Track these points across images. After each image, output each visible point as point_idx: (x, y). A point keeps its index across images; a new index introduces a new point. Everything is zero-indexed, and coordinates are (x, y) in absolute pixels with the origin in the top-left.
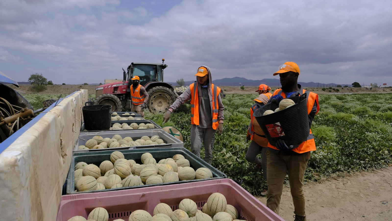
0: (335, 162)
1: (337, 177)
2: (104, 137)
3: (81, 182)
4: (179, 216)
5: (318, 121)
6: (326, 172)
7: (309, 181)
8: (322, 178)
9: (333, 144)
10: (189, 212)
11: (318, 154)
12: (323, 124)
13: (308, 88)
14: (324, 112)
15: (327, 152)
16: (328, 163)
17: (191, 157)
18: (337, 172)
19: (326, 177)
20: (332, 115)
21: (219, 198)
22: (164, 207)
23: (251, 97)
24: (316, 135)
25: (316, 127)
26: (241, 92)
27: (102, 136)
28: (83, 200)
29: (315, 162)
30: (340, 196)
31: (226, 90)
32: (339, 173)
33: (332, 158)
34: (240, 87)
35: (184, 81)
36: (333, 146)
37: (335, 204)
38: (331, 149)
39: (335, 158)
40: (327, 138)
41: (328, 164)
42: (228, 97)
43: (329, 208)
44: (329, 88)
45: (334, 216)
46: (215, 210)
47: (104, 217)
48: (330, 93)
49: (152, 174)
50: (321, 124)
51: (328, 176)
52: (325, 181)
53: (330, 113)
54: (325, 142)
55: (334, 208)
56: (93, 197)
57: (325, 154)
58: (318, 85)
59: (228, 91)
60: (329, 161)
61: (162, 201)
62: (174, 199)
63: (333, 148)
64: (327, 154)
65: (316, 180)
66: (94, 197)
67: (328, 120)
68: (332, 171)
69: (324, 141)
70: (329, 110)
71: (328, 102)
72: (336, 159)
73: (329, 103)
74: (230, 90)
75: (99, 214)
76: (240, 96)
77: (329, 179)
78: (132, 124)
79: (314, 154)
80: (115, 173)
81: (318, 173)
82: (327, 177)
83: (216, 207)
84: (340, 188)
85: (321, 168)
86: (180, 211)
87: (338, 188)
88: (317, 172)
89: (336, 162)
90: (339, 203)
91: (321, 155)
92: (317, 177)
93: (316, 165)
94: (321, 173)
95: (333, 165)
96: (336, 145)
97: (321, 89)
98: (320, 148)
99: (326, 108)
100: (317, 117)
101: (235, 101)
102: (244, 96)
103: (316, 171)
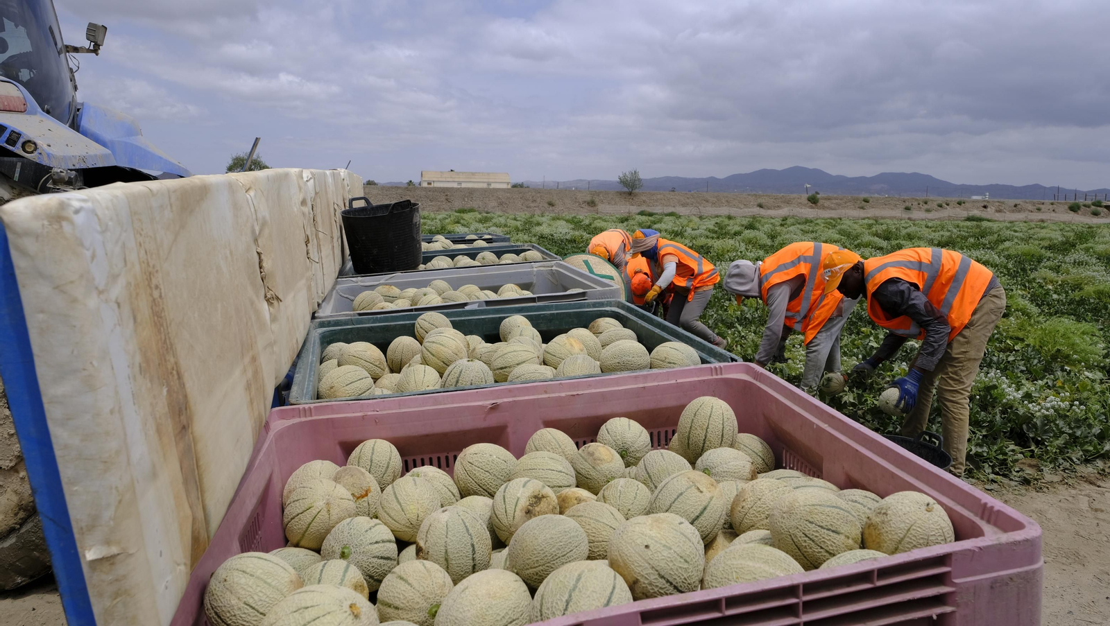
0: (1094, 430)
1: (1098, 476)
2: (402, 286)
3: (329, 380)
4: (595, 460)
5: (1048, 305)
6: (1063, 459)
7: (1005, 481)
8: (1048, 475)
9: (1090, 375)
10: (626, 451)
11: (1039, 404)
12: (1063, 313)
13: (1021, 203)
14: (1069, 276)
15: (1070, 397)
16: (1071, 432)
17: (640, 321)
18: (1098, 461)
19: (1062, 473)
20: (1098, 288)
21: (712, 409)
22: (554, 438)
23: (838, 227)
24: (1037, 347)
25: (1038, 322)
26: (809, 213)
27: (397, 285)
28: (332, 420)
29: (1027, 426)
30: (1103, 532)
31: (764, 204)
32: (1105, 464)
33: (1087, 418)
34: (805, 196)
35: (642, 176)
36: (1090, 382)
37: (1085, 557)
38: (1084, 391)
39: (1095, 419)
40: (1075, 356)
41: (1069, 434)
42: (767, 225)
43: (1064, 567)
44: (1094, 204)
45: (1076, 592)
46: (702, 445)
47: (389, 463)
48: (1095, 221)
49: (524, 362)
50: (1055, 314)
51: (1066, 471)
52: (1057, 485)
53: (1091, 281)
54: (1066, 367)
55: (1082, 567)
56: (357, 412)
57: (1063, 405)
58: (1056, 194)
59: (769, 209)
60: (1074, 427)
61: (549, 424)
62: (583, 419)
63: (1092, 386)
64: (1068, 403)
65: (1026, 482)
66: (361, 411)
67: (1082, 302)
68: (1081, 456)
69: (1064, 366)
70: (1089, 270)
71: (1085, 245)
72: (1100, 420)
73: (1087, 250)
74: (776, 205)
75: (373, 454)
76: (806, 223)
77: (1070, 481)
78: (479, 256)
79: (1026, 402)
80: (425, 362)
81: (1034, 462)
82: (1065, 475)
83: (704, 434)
84: (1103, 508)
85: (1046, 446)
86: (598, 446)
87: (1096, 510)
88: (1032, 456)
89: (1096, 430)
90: (1097, 553)
91: (1049, 405)
92: (1029, 472)
93: (1031, 435)
94: (1046, 462)
95: (1088, 440)
96: (1101, 380)
97: (1066, 207)
98: (1049, 386)
99: (1078, 264)
100: (1044, 292)
101: (787, 236)
102: (817, 224)
103: (1030, 454)
